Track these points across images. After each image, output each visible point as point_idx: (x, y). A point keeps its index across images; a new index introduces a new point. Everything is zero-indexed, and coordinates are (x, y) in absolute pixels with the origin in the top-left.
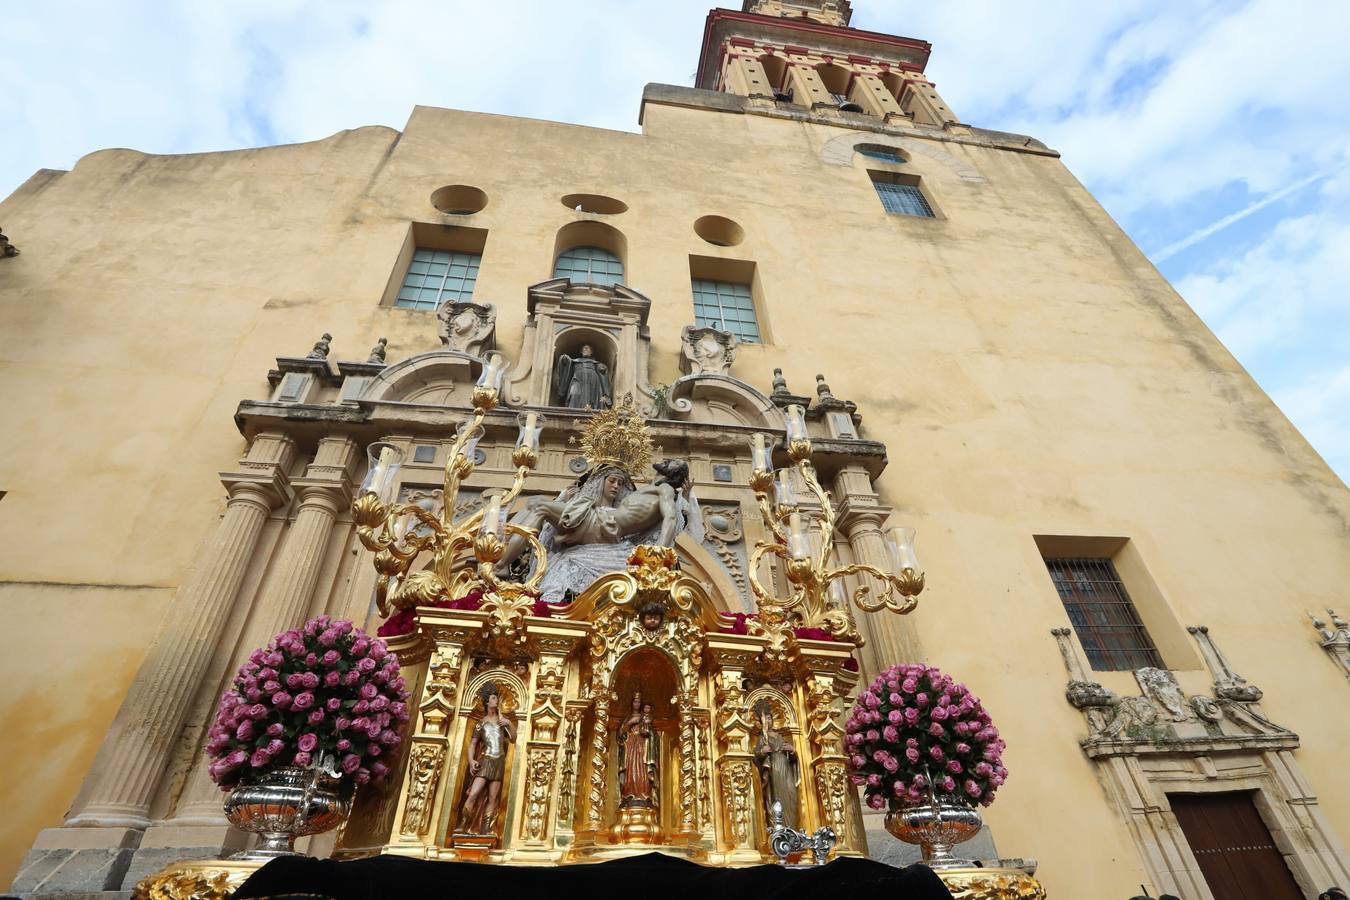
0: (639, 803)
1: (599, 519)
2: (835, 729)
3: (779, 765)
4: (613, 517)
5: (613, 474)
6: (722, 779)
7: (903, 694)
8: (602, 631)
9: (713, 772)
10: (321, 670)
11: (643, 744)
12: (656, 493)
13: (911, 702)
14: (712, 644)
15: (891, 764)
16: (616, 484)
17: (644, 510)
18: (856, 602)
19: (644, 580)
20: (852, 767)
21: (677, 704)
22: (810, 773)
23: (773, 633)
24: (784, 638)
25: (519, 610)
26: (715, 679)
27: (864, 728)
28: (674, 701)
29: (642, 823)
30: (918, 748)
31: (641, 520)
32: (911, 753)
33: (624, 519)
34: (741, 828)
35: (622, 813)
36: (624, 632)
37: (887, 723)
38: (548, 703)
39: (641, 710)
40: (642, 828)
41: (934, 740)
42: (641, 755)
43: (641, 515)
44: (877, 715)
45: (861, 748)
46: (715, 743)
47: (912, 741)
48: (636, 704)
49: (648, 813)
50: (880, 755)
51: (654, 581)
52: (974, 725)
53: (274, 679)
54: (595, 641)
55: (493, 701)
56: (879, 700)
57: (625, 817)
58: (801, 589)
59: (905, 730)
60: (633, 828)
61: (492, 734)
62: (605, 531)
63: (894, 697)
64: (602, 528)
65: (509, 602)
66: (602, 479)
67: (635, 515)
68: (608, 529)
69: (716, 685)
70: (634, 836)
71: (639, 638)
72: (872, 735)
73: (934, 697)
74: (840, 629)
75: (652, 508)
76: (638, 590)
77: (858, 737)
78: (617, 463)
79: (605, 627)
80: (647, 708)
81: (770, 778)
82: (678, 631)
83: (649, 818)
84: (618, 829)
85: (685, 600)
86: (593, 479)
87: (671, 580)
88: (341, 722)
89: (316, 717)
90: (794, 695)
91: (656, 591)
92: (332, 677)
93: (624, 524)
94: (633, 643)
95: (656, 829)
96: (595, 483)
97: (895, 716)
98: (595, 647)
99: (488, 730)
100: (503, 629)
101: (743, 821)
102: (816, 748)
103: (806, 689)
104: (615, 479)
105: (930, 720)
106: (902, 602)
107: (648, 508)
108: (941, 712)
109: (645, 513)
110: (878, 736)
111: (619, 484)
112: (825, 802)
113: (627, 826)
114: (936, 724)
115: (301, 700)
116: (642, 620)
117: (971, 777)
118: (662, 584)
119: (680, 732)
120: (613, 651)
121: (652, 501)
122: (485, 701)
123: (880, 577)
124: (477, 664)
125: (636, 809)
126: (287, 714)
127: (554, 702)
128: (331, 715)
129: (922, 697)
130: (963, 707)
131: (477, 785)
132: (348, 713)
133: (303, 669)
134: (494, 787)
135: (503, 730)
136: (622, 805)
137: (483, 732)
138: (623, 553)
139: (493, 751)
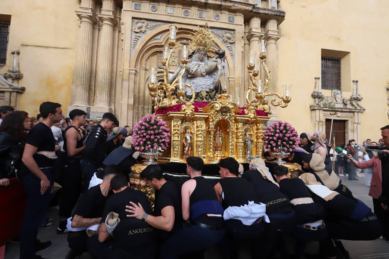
0: (219, 150)
1: (200, 71)
2: (263, 136)
3: (249, 142)
4: (204, 70)
5: (202, 52)
6: (236, 145)
7: (279, 130)
8: (212, 115)
9: (235, 144)
10: (154, 130)
11: (220, 138)
12: (216, 61)
13: (281, 132)
14: (237, 118)
15: (274, 145)
16: (203, 56)
17: (213, 67)
18: (272, 103)
19: (223, 104)
20: (265, 143)
21: (228, 131)
22: (255, 143)
23: (251, 113)
24: (254, 115)
25: (192, 110)
26: (236, 124)
27: (269, 135)
28: (228, 130)
29: (220, 154)
30: (281, 142)
31: (212, 70)
32: (279, 143)
33: (207, 69)
34: (241, 155)
35: (216, 152)
36: (217, 116)
37: (275, 136)
38: (200, 132)
39: (219, 131)
40: (220, 155)
41: (285, 141)
42: (220, 141)
43: (212, 68)
44: (273, 134)
45: (267, 139)
46: (235, 138)
47: (280, 140)
48: (218, 129)
49: (221, 152)
50: (272, 142)
51: (225, 104)
52: (294, 138)
53: (145, 133)
54: (210, 117)
55: (187, 131)
56: (273, 130)
57: (216, 153)
58: (259, 101)
59: (279, 138)
60: (218, 155)
61: (188, 137)
62: (202, 74)
63: (278, 131)
64: (201, 73)
65: (188, 108)
66: (199, 54)
67: (210, 68)
68: (203, 73)
69: (236, 125)
70: (219, 157)
71: (221, 117)
72: (271, 138)
73: (287, 131)
74: (267, 111)
75: (215, 66)
76: (221, 107)
77: (267, 137)
78: (203, 49)
79: (213, 114)
80: (221, 130)
81: (247, 145)
82: (230, 115)
83: (221, 153)
84: (215, 155)
85: (232, 108)
86: (196, 54)
87: (229, 103)
88: (160, 141)
89: (156, 140)
90: (254, 127)
91: (225, 107)
92: (156, 131)
93: (207, 71)
94: (220, 118)
95: (223, 155)
96: (196, 55)
97: (277, 135)
98: (210, 119)
100: (189, 115)
101: (241, 154)
102: (257, 139)
103: (257, 126)
104: (202, 54)
105: (285, 137)
106: (283, 104)
107: (213, 66)
109: (213, 68)
110: (272, 138)
111: (203, 55)
112: (258, 150)
114: (286, 138)
115: (152, 137)
116: (222, 113)
117: (291, 148)
118: (227, 105)
119: (229, 137)
120: (215, 120)
121: (215, 63)
122: (186, 131)
123: (279, 97)
124: (182, 122)
125: (219, 152)
126: (149, 139)
128: (158, 139)
129: (284, 131)
130: (293, 133)
131: (187, 148)
132: (161, 138)
133: (150, 130)
134: (190, 148)
135: (190, 137)
136: (216, 150)
137: (186, 137)
138: (207, 79)
139: (189, 141)
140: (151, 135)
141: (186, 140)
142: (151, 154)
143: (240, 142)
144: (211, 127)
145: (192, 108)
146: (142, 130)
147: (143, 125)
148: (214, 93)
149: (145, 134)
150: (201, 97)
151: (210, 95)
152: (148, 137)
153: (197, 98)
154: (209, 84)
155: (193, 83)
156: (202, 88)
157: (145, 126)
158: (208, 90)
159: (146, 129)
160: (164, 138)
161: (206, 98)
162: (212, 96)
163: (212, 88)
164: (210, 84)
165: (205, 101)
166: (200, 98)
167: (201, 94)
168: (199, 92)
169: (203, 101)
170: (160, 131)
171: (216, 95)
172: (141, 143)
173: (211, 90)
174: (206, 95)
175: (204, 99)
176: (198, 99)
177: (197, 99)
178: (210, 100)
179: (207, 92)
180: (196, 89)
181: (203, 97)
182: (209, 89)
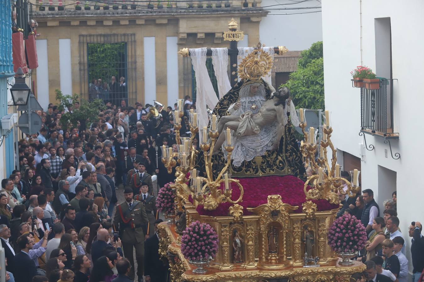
0: (273, 252)
3: (308, 242)
5: (254, 85)
8: (262, 218)
11: (274, 239)
12: (274, 110)
14: (291, 218)
17: (270, 118)
19: (272, 208)
24: (312, 211)
25: (240, 213)
28: (281, 231)
29: (275, 257)
32: (339, 244)
36: (268, 218)
38: (251, 235)
39: (273, 230)
42: (274, 241)
43: (269, 120)
55: (237, 234)
59: (338, 238)
61: (238, 241)
66: (249, 86)
70: (273, 260)
71: (272, 220)
75: (274, 117)
81: (306, 245)
82: (282, 216)
86: (245, 87)
87: (280, 206)
92: (206, 242)
93: (262, 125)
95: (278, 258)
97: (337, 235)
99: (236, 240)
100: (237, 218)
101: (298, 256)
104: (255, 87)
108: (347, 235)
113: (271, 257)
114: (345, 238)
115: (203, 248)
116: (273, 216)
118: (277, 208)
120: (266, 223)
121: (273, 114)
122: (235, 234)
124: (230, 224)
125: (273, 254)
126: (200, 250)
127: (251, 234)
128: (209, 249)
129: (344, 231)
131: (237, 253)
132: (211, 248)
133: (200, 241)
134: (240, 252)
135: (240, 241)
136: (270, 252)
137: (235, 241)
138: (262, 137)
139: (239, 245)
140: (202, 246)
141: (236, 244)
142: (202, 263)
143: (297, 243)
144: (262, 229)
145: (241, 209)
146: (193, 241)
147: (193, 237)
148: (275, 155)
149: (196, 246)
150: (254, 167)
151: (268, 161)
152: (199, 248)
153: (249, 170)
154: (266, 143)
155: (242, 145)
156: (256, 152)
157: (195, 237)
158: (264, 153)
159: (197, 240)
160: (214, 247)
161: (262, 167)
162: (271, 162)
163: (271, 148)
164: (268, 142)
165: (261, 175)
166: (253, 169)
167: (255, 163)
168: (250, 161)
169: (258, 174)
170: (210, 240)
171: (277, 159)
172: (193, 254)
173: (269, 153)
174: (263, 163)
175: (259, 169)
176: (250, 172)
177: (248, 172)
178: (268, 169)
179: (264, 157)
180: (247, 155)
181: (257, 166)
182: (267, 151)
